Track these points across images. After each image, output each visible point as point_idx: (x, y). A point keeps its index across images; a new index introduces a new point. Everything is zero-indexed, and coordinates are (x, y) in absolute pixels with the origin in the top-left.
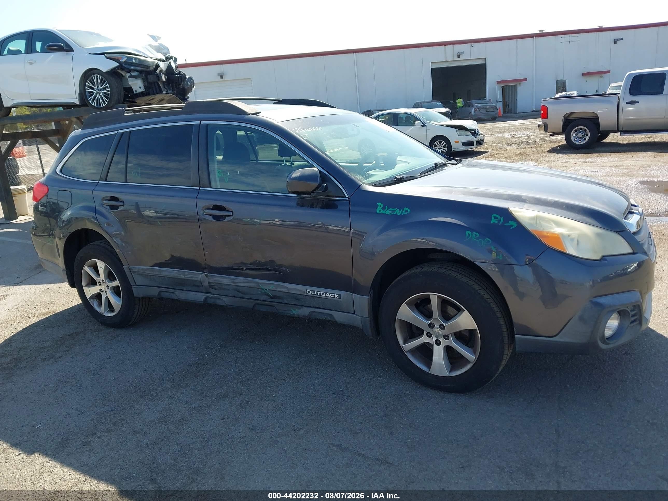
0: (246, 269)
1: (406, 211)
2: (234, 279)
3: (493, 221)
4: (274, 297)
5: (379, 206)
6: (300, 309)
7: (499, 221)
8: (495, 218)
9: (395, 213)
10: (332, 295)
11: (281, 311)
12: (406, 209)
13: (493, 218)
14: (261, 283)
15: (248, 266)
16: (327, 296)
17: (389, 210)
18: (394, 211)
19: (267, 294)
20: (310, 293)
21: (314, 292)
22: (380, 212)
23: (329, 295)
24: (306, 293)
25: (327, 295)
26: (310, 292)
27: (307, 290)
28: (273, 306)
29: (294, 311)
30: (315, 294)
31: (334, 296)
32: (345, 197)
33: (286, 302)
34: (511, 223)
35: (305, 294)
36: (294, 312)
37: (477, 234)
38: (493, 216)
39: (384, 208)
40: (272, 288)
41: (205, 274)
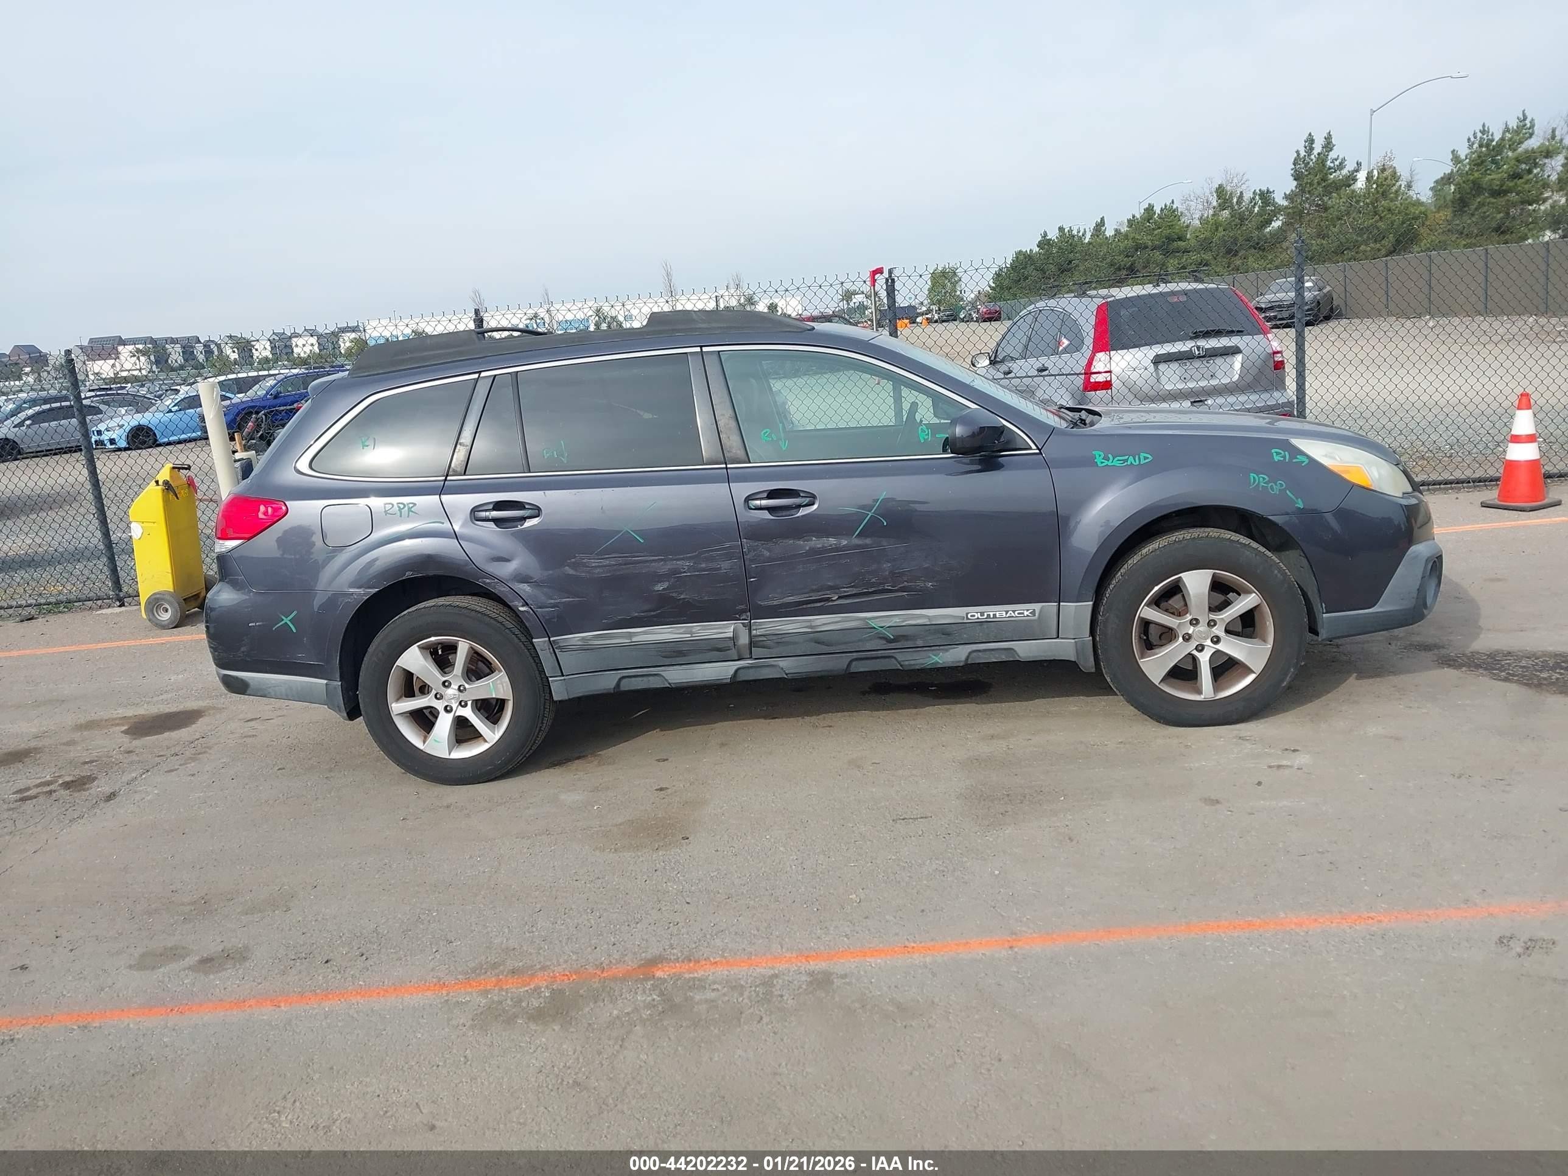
0: (840, 598)
1: (1145, 458)
2: (810, 621)
3: (1276, 458)
4: (896, 639)
5: (1097, 456)
6: (947, 650)
7: (1284, 457)
8: (1278, 454)
9: (1129, 463)
10: (1018, 614)
11: (907, 663)
12: (1143, 455)
13: (1275, 454)
14: (870, 619)
15: (845, 592)
16: (1009, 617)
17: (1116, 459)
18: (1126, 460)
19: (881, 636)
20: (976, 617)
21: (982, 614)
22: (1103, 464)
23: (1013, 615)
24: (968, 619)
25: (1008, 615)
26: (974, 616)
27: (967, 614)
28: (892, 657)
29: (934, 657)
30: (985, 616)
31: (1023, 613)
32: (1031, 448)
33: (920, 643)
34: (1300, 458)
35: (965, 621)
36: (936, 659)
37: (1265, 477)
38: (1273, 451)
39: (1106, 458)
40: (896, 622)
41: (742, 623)
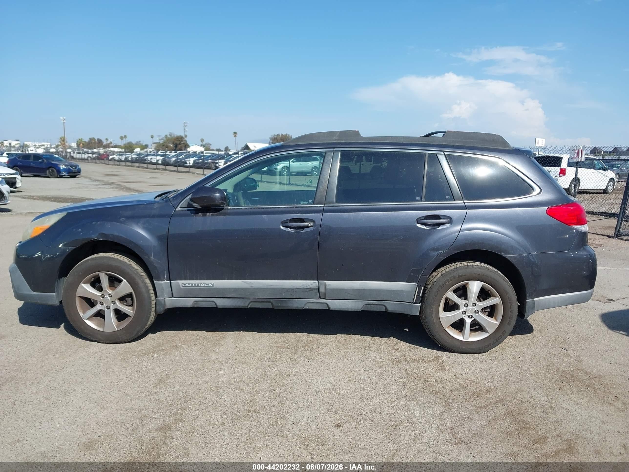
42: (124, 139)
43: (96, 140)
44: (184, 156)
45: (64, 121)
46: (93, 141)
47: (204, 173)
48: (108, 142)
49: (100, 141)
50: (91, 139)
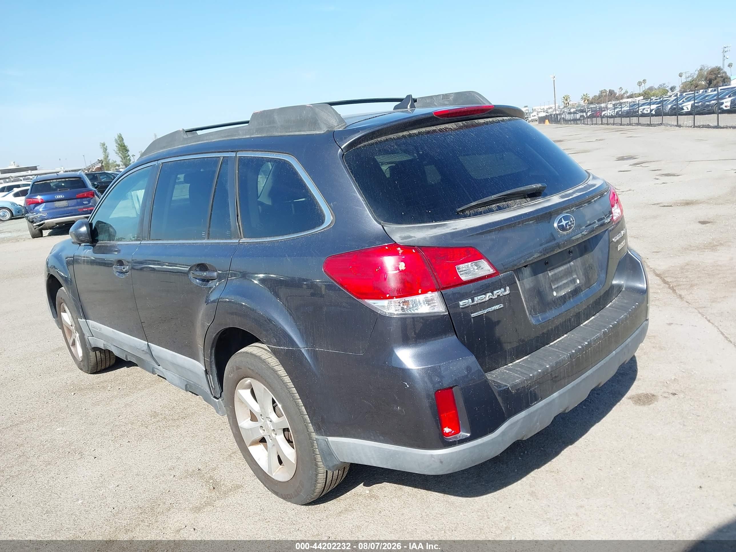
42: (643, 84)
43: (608, 93)
44: (685, 100)
45: (554, 79)
46: (604, 94)
47: (678, 123)
48: (622, 92)
49: (611, 92)
50: (602, 92)
